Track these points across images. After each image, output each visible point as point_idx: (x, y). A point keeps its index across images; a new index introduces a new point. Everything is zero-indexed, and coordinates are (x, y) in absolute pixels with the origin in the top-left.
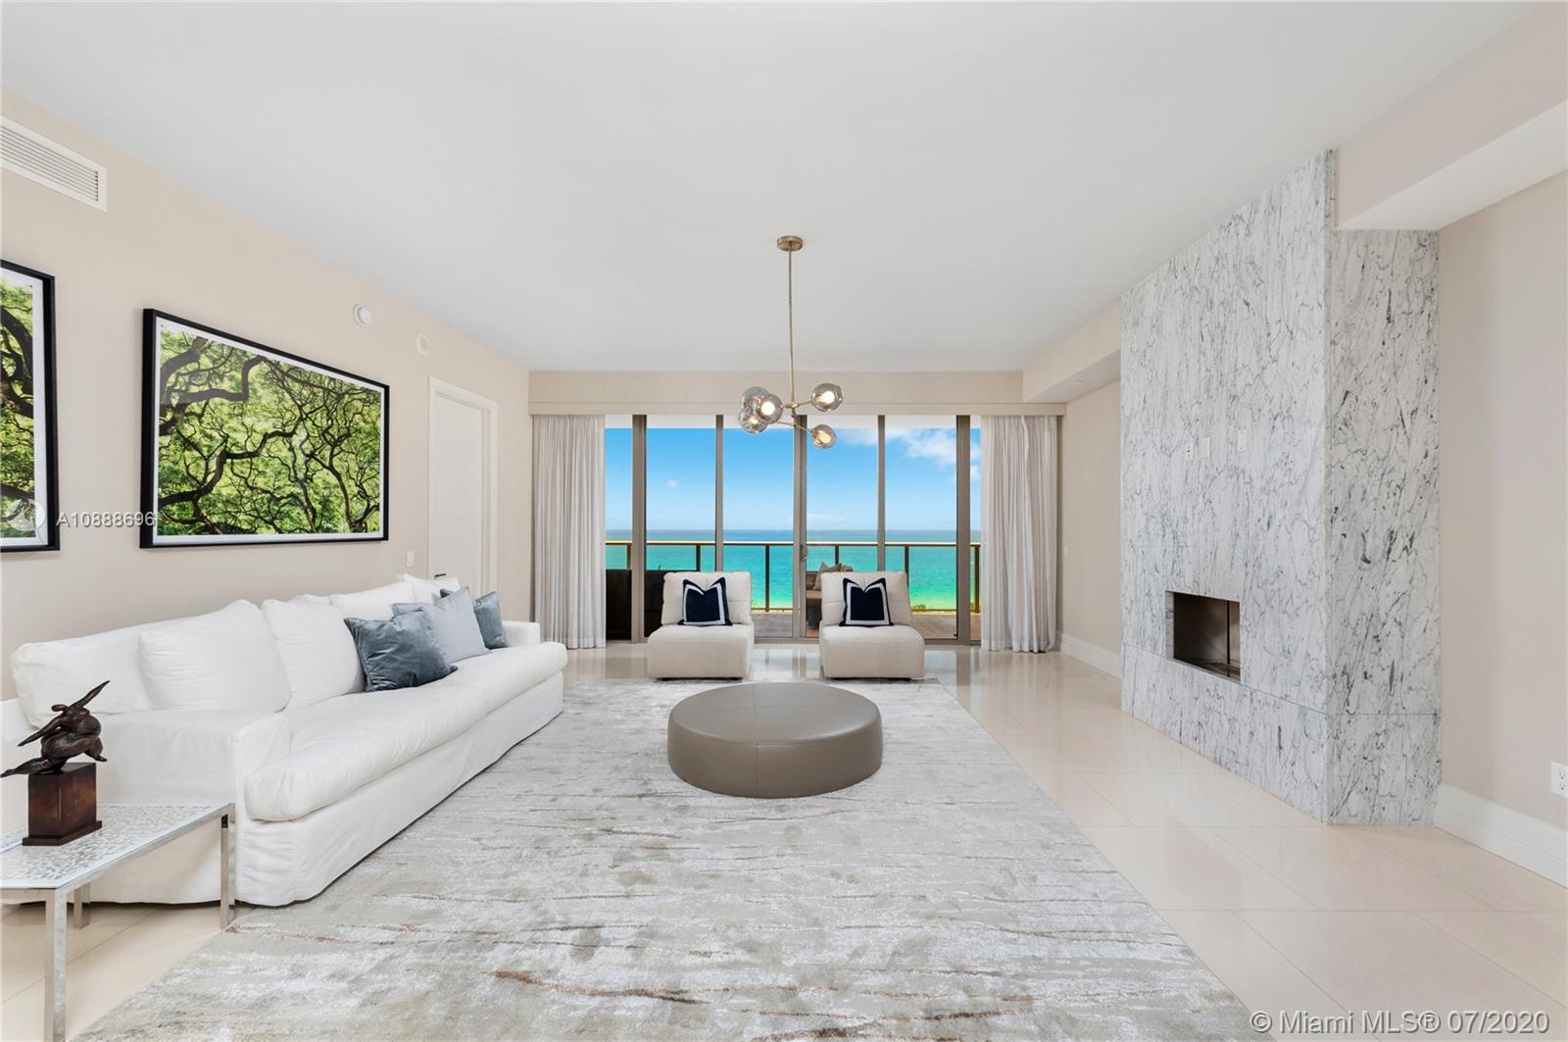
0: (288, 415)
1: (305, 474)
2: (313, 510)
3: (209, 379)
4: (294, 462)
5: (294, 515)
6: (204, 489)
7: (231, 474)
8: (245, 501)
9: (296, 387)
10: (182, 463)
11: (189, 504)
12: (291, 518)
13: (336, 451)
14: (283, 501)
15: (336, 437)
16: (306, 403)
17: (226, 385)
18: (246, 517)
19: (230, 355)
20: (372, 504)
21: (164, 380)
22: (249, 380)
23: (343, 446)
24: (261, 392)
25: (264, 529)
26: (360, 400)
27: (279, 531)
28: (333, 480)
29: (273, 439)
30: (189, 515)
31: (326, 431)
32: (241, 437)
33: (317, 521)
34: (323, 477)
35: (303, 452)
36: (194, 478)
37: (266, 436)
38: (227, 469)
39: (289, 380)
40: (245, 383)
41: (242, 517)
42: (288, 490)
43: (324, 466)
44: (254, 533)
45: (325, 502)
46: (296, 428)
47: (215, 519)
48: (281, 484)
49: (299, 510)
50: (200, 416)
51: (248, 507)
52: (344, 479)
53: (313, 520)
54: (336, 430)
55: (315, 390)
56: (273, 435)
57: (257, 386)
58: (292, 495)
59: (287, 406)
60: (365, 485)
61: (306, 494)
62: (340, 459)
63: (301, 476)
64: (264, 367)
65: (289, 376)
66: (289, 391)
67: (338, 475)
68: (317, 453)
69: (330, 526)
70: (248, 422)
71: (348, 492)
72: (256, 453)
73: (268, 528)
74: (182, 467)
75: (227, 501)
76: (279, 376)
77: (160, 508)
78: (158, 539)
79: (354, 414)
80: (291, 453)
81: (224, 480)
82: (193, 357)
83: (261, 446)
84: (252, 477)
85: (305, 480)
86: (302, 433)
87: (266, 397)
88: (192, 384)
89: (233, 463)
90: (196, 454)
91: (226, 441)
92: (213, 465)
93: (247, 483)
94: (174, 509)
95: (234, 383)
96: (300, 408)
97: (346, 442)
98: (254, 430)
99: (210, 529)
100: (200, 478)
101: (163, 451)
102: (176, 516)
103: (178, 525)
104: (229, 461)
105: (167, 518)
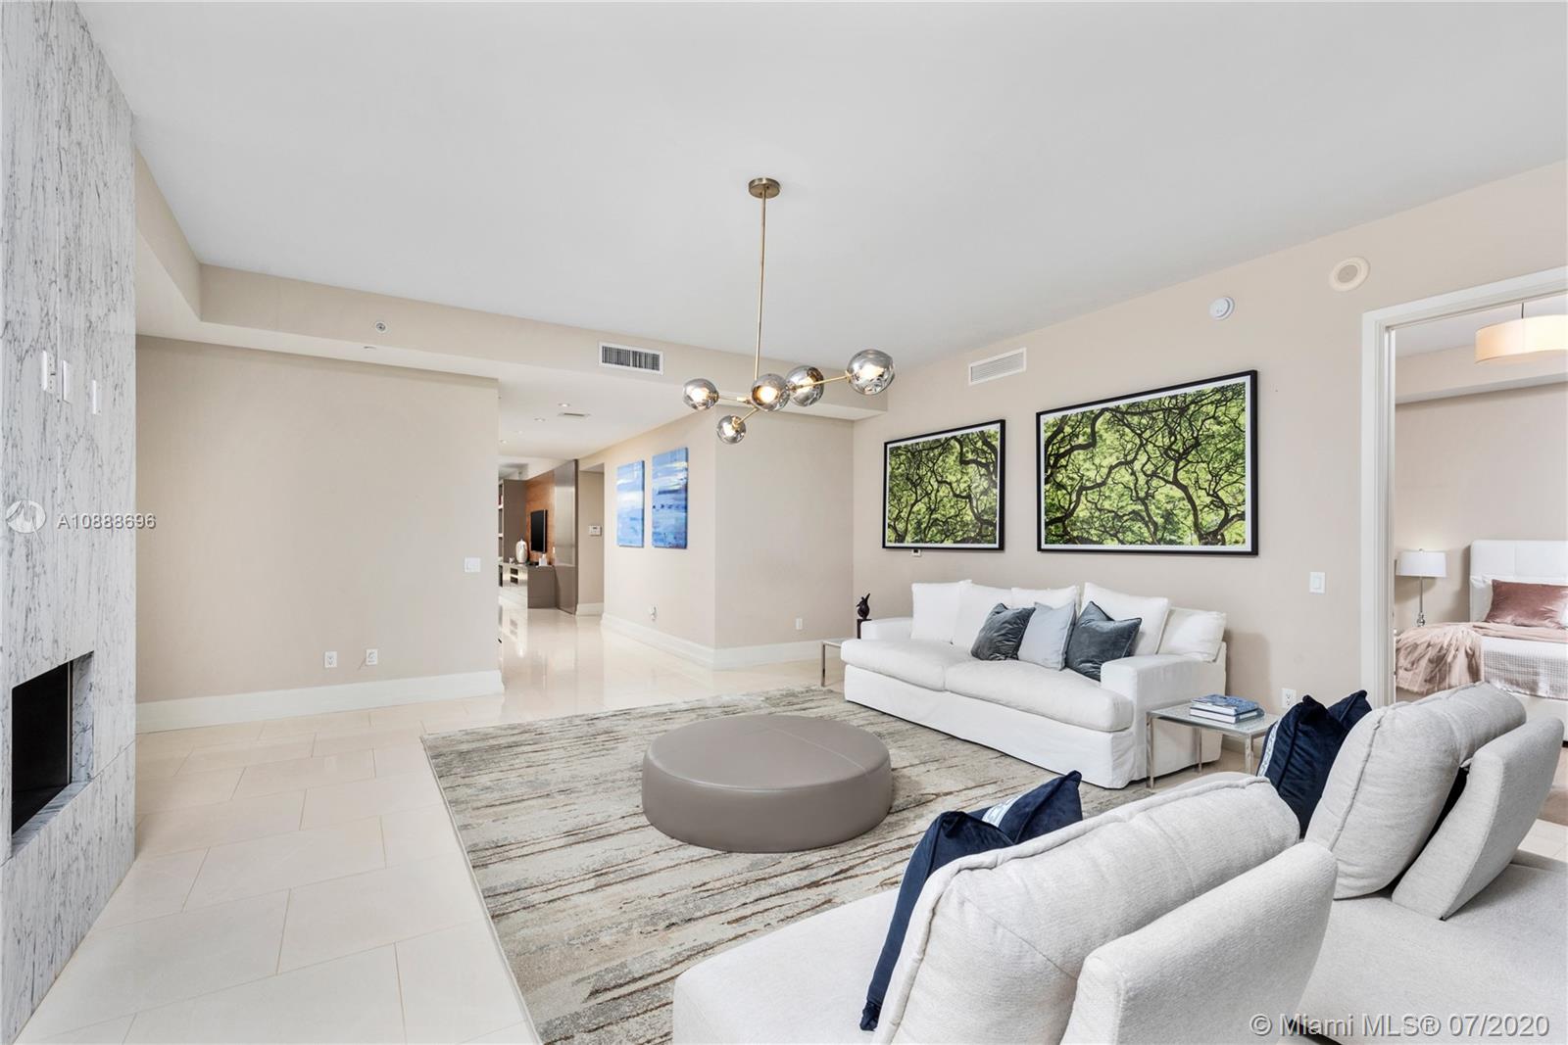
0: (1129, 446)
1: (1147, 493)
2: (1155, 524)
3: (1070, 440)
4: (1136, 483)
5: (1135, 529)
6: (1069, 513)
7: (1085, 502)
8: (1095, 520)
9: (1135, 420)
10: (1056, 499)
11: (1060, 525)
12: (1133, 532)
13: (1181, 464)
14: (1125, 518)
15: (1181, 451)
16: (1146, 429)
17: (1081, 440)
18: (1096, 532)
19: (1082, 418)
20: (1233, 512)
21: (1046, 451)
22: (1096, 430)
23: (1190, 458)
24: (1105, 436)
25: (1109, 541)
26: (1212, 403)
27: (1122, 542)
28: (1178, 493)
29: (1116, 469)
30: (1060, 532)
31: (1170, 448)
32: (1092, 474)
33: (1159, 534)
34: (1165, 492)
35: (1145, 474)
36: (1063, 508)
37: (1111, 468)
38: (1083, 498)
39: (1128, 417)
40: (1094, 432)
41: (1093, 532)
42: (1130, 509)
43: (1167, 482)
44: (1101, 543)
45: (1168, 516)
46: (1137, 454)
47: (1075, 534)
48: (1124, 504)
49: (1140, 524)
50: (1065, 467)
51: (1097, 525)
52: (1191, 491)
53: (1155, 533)
54: (1180, 444)
55: (1154, 414)
56: (1116, 466)
57: (1102, 432)
58: (1133, 512)
59: (1127, 438)
60: (1220, 493)
61: (1147, 510)
62: (1187, 472)
63: (1142, 494)
64: (1107, 415)
65: (1128, 413)
66: (1129, 426)
67: (1184, 488)
68: (1159, 471)
69: (1173, 538)
70: (1097, 461)
71: (1197, 502)
72: (1104, 483)
73: (1112, 540)
74: (1056, 502)
75: (1083, 521)
76: (1119, 418)
77: (1046, 528)
78: (1044, 546)
79: (1203, 421)
80: (1133, 477)
81: (1081, 506)
82: (1060, 430)
83: (1107, 477)
84: (1101, 501)
85: (1146, 497)
86: (1143, 458)
87: (1109, 437)
88: (1060, 447)
89: (1087, 494)
90: (1064, 492)
91: (1082, 479)
92: (1074, 498)
93: (1096, 506)
94: (1053, 528)
95: (1086, 437)
96: (1140, 436)
97: (1193, 452)
98: (1101, 466)
99: (1072, 541)
100: (1066, 507)
101: (1047, 494)
102: (1053, 533)
103: (1055, 538)
104: (1084, 492)
105: (1049, 533)
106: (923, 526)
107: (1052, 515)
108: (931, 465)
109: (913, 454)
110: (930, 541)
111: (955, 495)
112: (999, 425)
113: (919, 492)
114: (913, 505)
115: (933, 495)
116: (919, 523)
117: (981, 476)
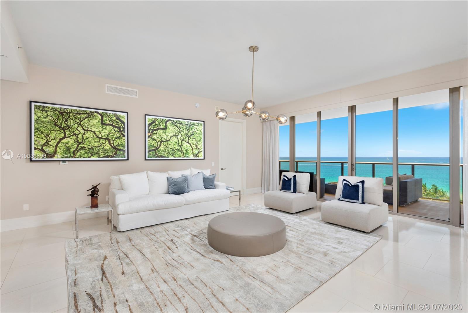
0: (177, 132)
1: (181, 144)
2: (184, 153)
3: (158, 126)
4: (178, 142)
5: (178, 153)
6: (157, 148)
7: (163, 145)
8: (166, 151)
9: (178, 125)
10: (152, 143)
11: (154, 152)
12: (178, 154)
13: (190, 138)
14: (176, 150)
15: (190, 135)
16: (181, 128)
17: (162, 127)
18: (167, 154)
19: (162, 120)
20: (200, 150)
21: (148, 127)
22: (167, 125)
23: (191, 137)
24: (170, 127)
25: (171, 157)
26: (196, 126)
27: (175, 157)
28: (189, 145)
29: (173, 137)
30: (154, 154)
31: (187, 134)
32: (165, 137)
33: (184, 155)
34: (186, 145)
35: (181, 139)
36: (155, 146)
37: (171, 137)
38: (162, 144)
39: (177, 124)
40: (166, 126)
41: (166, 154)
42: (177, 148)
43: (186, 142)
44: (168, 157)
45: (187, 151)
46: (179, 134)
47: (160, 155)
48: (175, 147)
49: (179, 152)
50: (156, 134)
51: (167, 152)
52: (192, 145)
53: (183, 155)
54: (189, 133)
55: (183, 125)
56: (173, 136)
57: (169, 126)
58: (178, 149)
59: (176, 129)
60: (198, 146)
61: (181, 149)
62: (191, 140)
63: (180, 145)
64: (170, 122)
65: (176, 123)
66: (177, 126)
67: (190, 144)
68: (184, 139)
69: (188, 156)
70: (167, 134)
71: (193, 148)
72: (169, 140)
74: (152, 144)
76: (174, 123)
77: (148, 153)
78: (147, 158)
79: (194, 129)
80: (178, 140)
82: (154, 122)
84: (168, 145)
85: (181, 145)
86: (180, 135)
87: (171, 128)
88: (154, 127)
90: (156, 142)
91: (162, 138)
92: (159, 143)
93: (167, 147)
94: (151, 152)
95: (163, 126)
96: (180, 129)
97: (192, 136)
99: (159, 157)
100: (156, 146)
101: (149, 141)
102: (151, 154)
103: (152, 156)
104: (163, 142)
105: (149, 154)
106: (71, 150)
107: (151, 149)
108: (78, 121)
109: (61, 113)
110: (78, 157)
111: (98, 137)
112: (125, 113)
113: (67, 133)
114: (62, 139)
115: (80, 135)
116: (68, 148)
117: (115, 131)
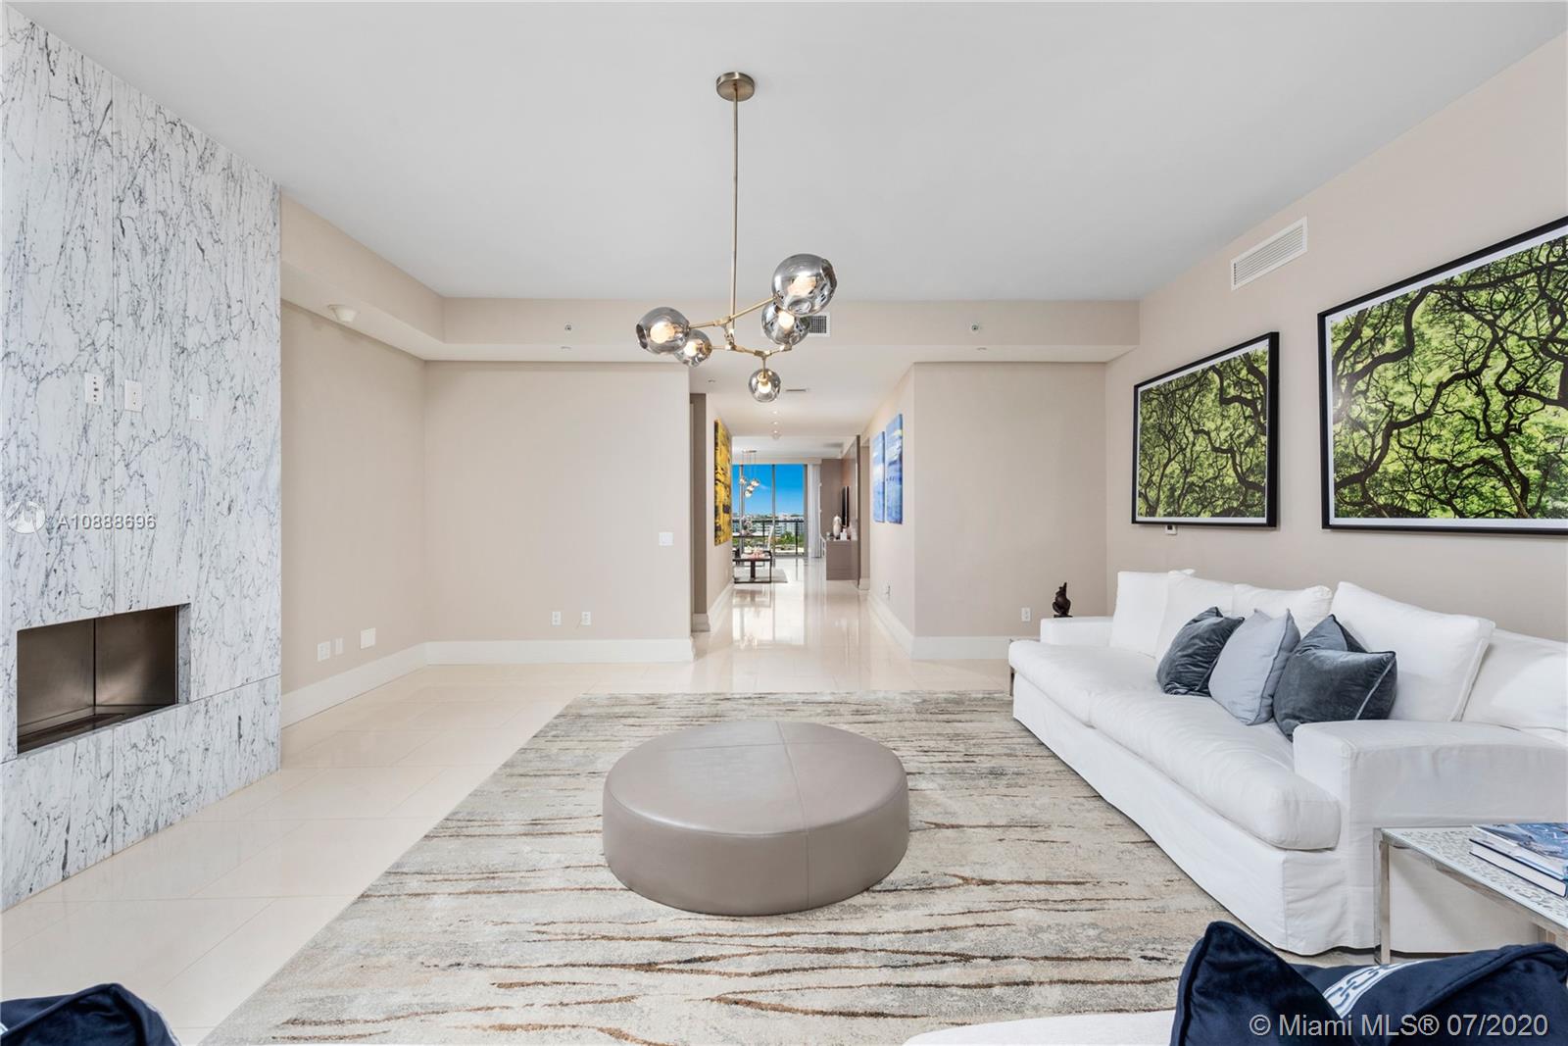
0: (1472, 345)
1: (1507, 424)
2: (1524, 480)
3: (1372, 349)
4: (1487, 409)
5: (1485, 490)
6: (1371, 468)
7: (1397, 447)
8: (1414, 476)
9: (1483, 297)
10: (1351, 447)
11: (1357, 486)
12: (1480, 495)
14: (1466, 472)
16: (1504, 311)
17: (1389, 347)
18: (1414, 497)
19: (1391, 309)
21: (1335, 370)
22: (1414, 325)
24: (1429, 333)
25: (1438, 512)
27: (1461, 514)
29: (1449, 389)
30: (1359, 499)
32: (1407, 401)
33: (1532, 500)
35: (1503, 391)
36: (1362, 459)
37: (1441, 387)
38: (1393, 442)
39: (1470, 296)
40: (1409, 331)
41: (1410, 496)
42: (1475, 455)
43: (1547, 401)
44: (1424, 516)
45: (1550, 465)
46: (1487, 357)
47: (1381, 501)
48: (1464, 447)
49: (1494, 481)
50: (1364, 393)
51: (1417, 484)
53: (1524, 498)
55: (1519, 282)
56: (1450, 382)
57: (1424, 328)
58: (1482, 460)
59: (1468, 332)
61: (1507, 455)
63: (1498, 428)
64: (1432, 297)
65: (1468, 288)
66: (1471, 309)
70: (1416, 378)
72: (1428, 414)
73: (1444, 510)
74: (1351, 450)
75: (1394, 479)
76: (1454, 299)
77: (1335, 493)
78: (1334, 521)
80: (1481, 400)
81: (1391, 455)
82: (1356, 334)
83: (1434, 403)
84: (1423, 445)
85: (1506, 433)
86: (1498, 362)
87: (1436, 335)
88: (1356, 363)
89: (1399, 434)
90: (1363, 433)
91: (1391, 410)
92: (1379, 442)
93: (1415, 454)
94: (1346, 491)
95: (1396, 341)
96: (1492, 324)
98: (1423, 386)
99: (1377, 512)
100: (1367, 458)
101: (1337, 439)
102: (1347, 499)
103: (1349, 508)
104: (1395, 432)
105: (1340, 501)
106: (1177, 493)
107: (1346, 472)
108: (1185, 409)
109: (1165, 397)
110: (1184, 514)
111: (1215, 449)
112: (1267, 342)
113: (1172, 447)
114: (1166, 466)
115: (1188, 450)
116: (1173, 489)
117: (1246, 418)
